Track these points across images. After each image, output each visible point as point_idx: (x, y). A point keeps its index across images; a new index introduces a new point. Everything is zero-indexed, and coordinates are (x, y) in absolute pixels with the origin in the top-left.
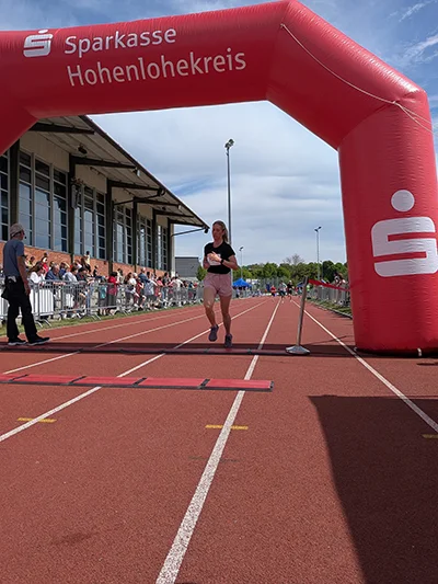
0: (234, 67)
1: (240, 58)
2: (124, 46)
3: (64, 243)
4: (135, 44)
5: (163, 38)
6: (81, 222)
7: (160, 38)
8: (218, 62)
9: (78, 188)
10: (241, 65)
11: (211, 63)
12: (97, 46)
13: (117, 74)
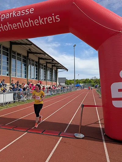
0: (55, 21)
1: (57, 17)
2: (16, 16)
3: (25, 75)
4: (20, 15)
5: (29, 12)
6: (31, 69)
7: (28, 12)
8: (49, 19)
9: (29, 60)
10: (58, 20)
11: (47, 20)
12: (7, 17)
13: (14, 26)
